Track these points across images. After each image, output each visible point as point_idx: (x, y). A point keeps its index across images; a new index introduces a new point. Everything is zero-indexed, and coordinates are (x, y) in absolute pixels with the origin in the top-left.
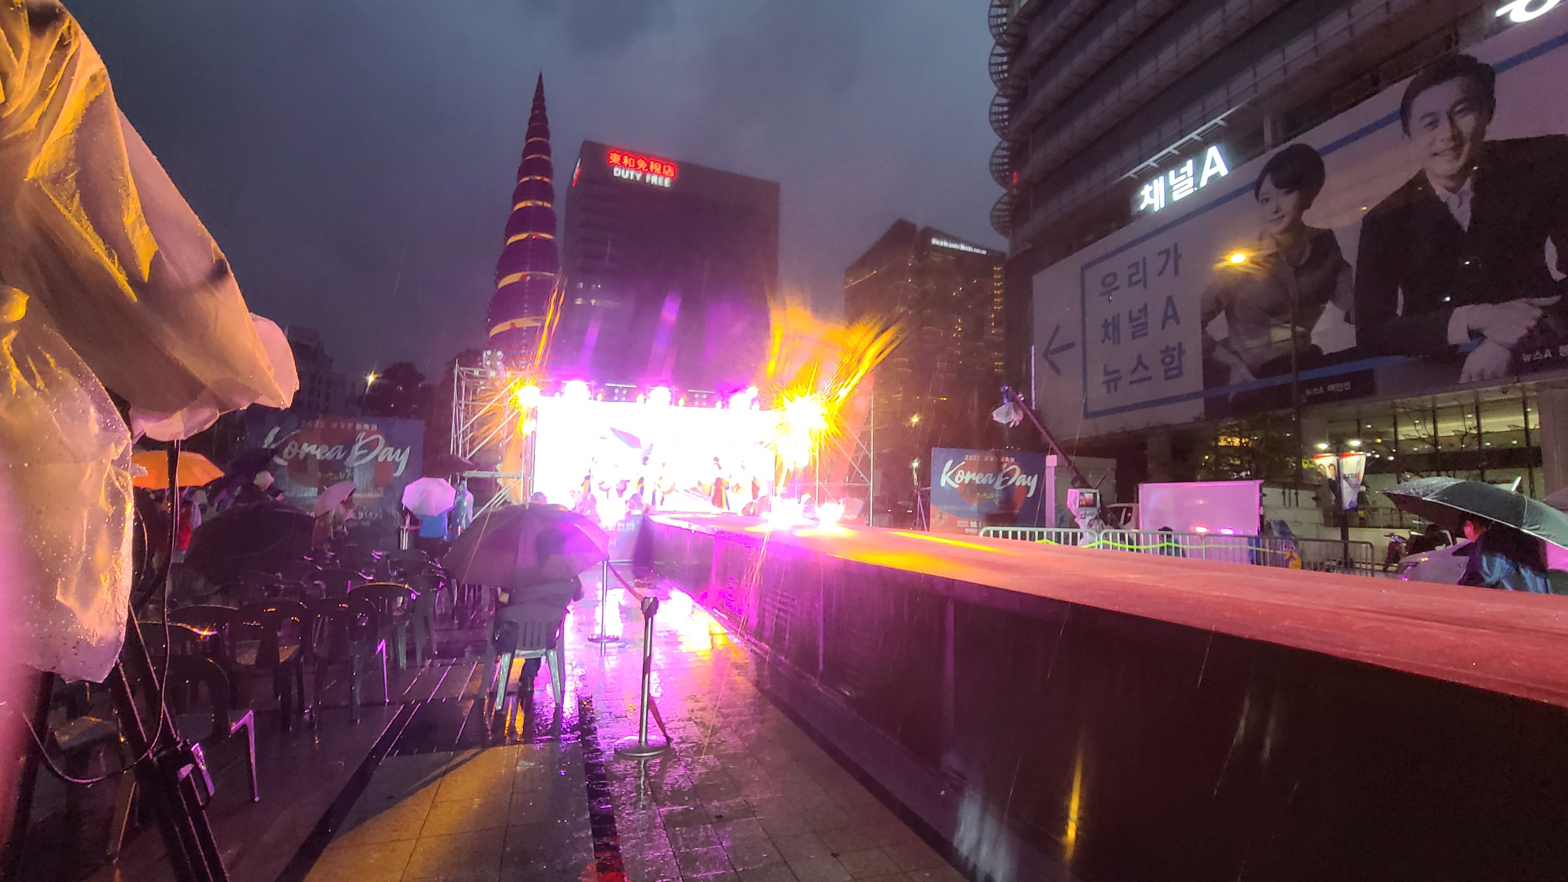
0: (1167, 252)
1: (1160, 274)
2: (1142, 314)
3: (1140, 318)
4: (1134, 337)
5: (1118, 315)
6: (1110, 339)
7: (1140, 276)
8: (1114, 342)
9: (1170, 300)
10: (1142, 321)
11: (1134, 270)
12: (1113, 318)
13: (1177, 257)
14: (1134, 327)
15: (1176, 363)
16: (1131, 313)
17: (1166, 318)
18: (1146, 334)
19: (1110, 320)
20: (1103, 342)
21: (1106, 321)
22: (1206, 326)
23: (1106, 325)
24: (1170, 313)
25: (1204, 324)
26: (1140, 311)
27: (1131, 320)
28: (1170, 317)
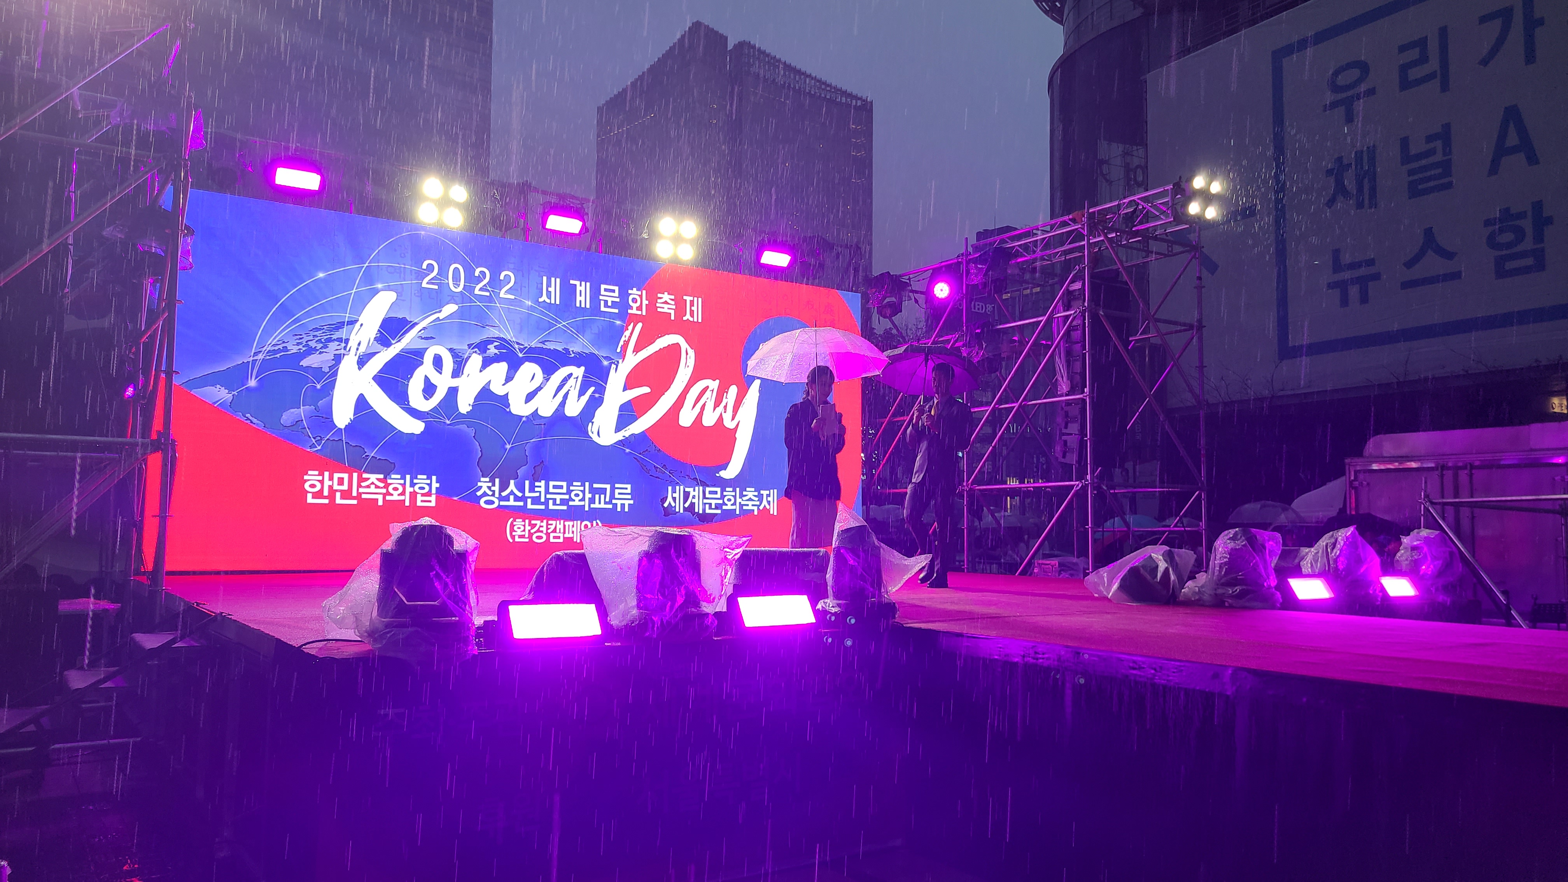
0: (1506, 14)
1: (1485, 62)
3: (1432, 152)
4: (1414, 191)
5: (1372, 149)
6: (1349, 197)
7: (1433, 64)
8: (1360, 205)
9: (1512, 115)
10: (1439, 157)
11: (1414, 54)
12: (1359, 155)
13: (1532, 23)
14: (1411, 173)
15: (1528, 244)
17: (1501, 151)
18: (1449, 185)
19: (1350, 159)
20: (1329, 204)
23: (1338, 170)
24: (1512, 139)
26: (1430, 139)
27: (1406, 157)
28: (1514, 150)
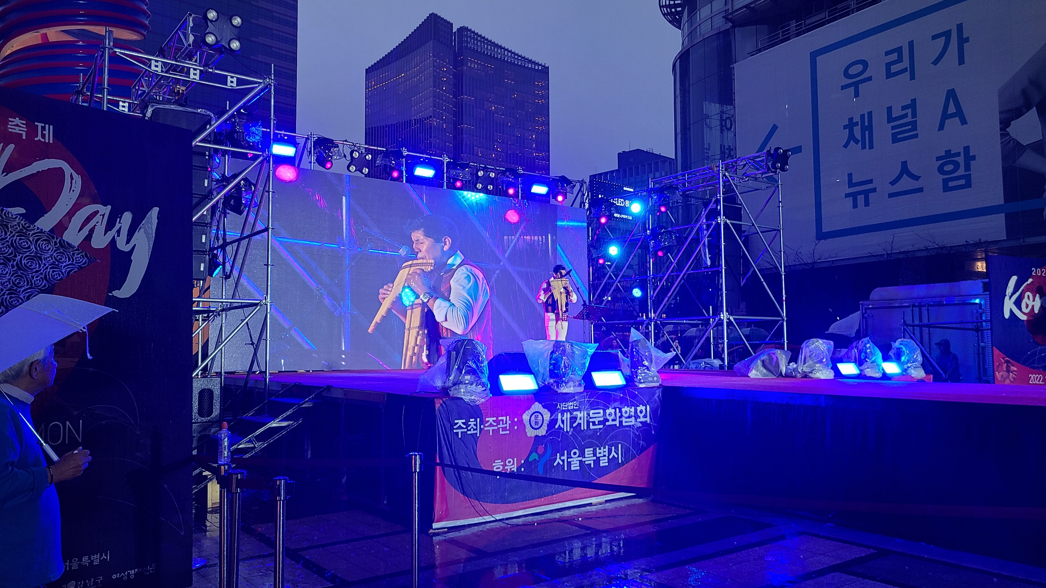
0: (947, 34)
1: (935, 63)
2: (909, 111)
3: (906, 116)
4: (895, 139)
5: (870, 113)
6: (857, 142)
7: (906, 63)
8: (864, 147)
9: (951, 94)
10: (909, 119)
11: (894, 57)
12: (862, 116)
13: (962, 41)
14: (893, 128)
15: (961, 171)
16: (889, 109)
17: (945, 116)
18: (916, 136)
19: (857, 119)
20: (846, 146)
21: (851, 119)
22: (1009, 125)
23: (851, 125)
24: (952, 109)
25: (1005, 124)
26: (904, 108)
27: (890, 119)
28: (952, 116)
